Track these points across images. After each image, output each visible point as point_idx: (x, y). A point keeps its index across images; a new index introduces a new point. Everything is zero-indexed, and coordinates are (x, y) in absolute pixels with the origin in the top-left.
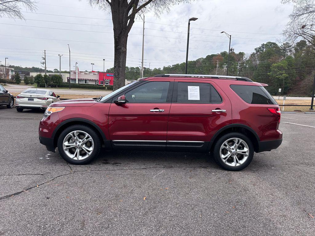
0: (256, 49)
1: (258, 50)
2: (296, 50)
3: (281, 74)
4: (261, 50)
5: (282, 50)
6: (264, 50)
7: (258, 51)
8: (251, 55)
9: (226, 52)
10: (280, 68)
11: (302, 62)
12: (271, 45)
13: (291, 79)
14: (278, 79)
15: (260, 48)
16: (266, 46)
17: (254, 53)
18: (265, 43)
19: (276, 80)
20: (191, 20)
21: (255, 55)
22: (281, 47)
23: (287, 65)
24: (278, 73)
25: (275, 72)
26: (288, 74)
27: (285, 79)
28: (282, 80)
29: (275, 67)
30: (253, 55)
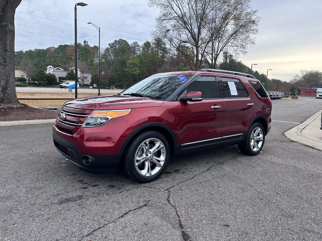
0: (109, 44)
1: (112, 45)
2: (144, 49)
3: (135, 70)
4: (114, 46)
5: (132, 48)
6: (117, 46)
7: (112, 47)
8: (106, 50)
9: (80, 44)
10: (134, 65)
11: (150, 61)
12: (122, 42)
13: (143, 75)
14: (133, 74)
15: (113, 44)
16: (118, 43)
17: (108, 48)
18: (117, 40)
19: (132, 76)
20: (79, 4)
21: (109, 50)
22: (131, 45)
23: (139, 63)
24: (133, 70)
25: (130, 68)
26: (141, 71)
27: (138, 75)
28: (136, 75)
29: (130, 64)
30: (107, 50)
